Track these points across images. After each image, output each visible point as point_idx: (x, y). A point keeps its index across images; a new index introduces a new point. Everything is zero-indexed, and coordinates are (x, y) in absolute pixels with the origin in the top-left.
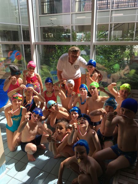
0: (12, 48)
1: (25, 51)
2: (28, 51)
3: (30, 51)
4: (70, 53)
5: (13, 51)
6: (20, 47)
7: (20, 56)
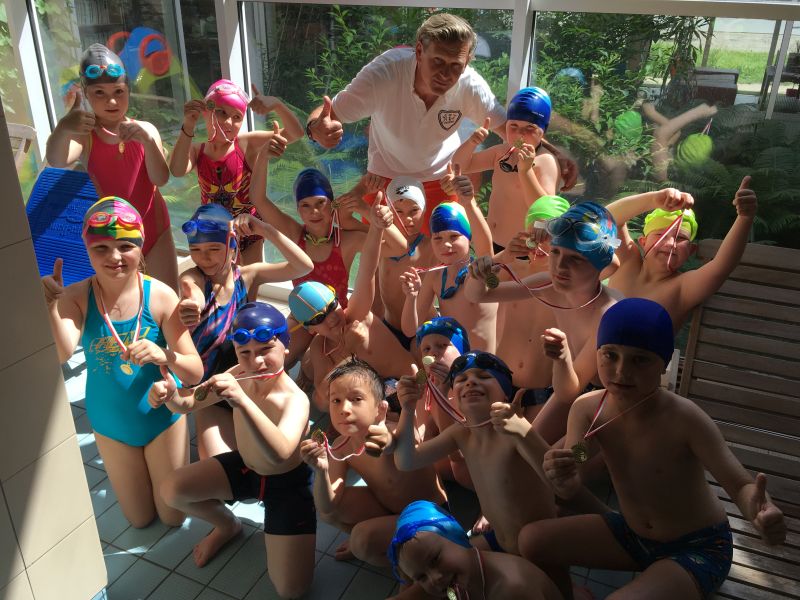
0: (126, 17)
1: (188, 30)
2: (202, 30)
3: (213, 33)
4: (426, 47)
5: (130, 30)
6: (164, 12)
7: (165, 57)
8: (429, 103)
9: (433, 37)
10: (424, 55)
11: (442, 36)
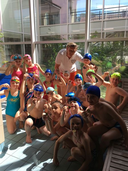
8: (69, 58)
9: (69, 46)
10: (68, 49)
11: (71, 46)
